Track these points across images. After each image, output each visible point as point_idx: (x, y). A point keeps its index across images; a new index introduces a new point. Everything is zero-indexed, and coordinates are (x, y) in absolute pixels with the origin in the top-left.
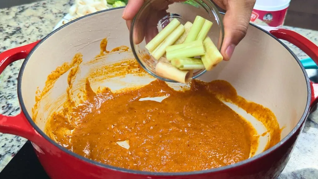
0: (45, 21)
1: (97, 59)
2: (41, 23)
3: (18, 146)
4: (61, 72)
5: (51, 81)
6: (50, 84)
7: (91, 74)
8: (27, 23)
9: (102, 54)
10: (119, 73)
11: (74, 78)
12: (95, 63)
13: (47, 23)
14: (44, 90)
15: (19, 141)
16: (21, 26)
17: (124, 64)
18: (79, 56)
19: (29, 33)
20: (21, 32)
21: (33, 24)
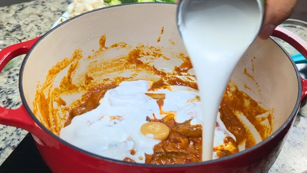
0: (43, 18)
1: (96, 55)
2: (40, 21)
3: (18, 140)
4: (62, 67)
5: (51, 75)
6: (51, 78)
7: (90, 69)
8: (27, 21)
9: (101, 49)
10: (117, 68)
11: (74, 73)
12: (94, 58)
13: (46, 20)
14: (45, 84)
15: (19, 135)
16: (21, 23)
17: (123, 60)
18: (79, 51)
19: (28, 30)
20: (20, 30)
21: (32, 22)
